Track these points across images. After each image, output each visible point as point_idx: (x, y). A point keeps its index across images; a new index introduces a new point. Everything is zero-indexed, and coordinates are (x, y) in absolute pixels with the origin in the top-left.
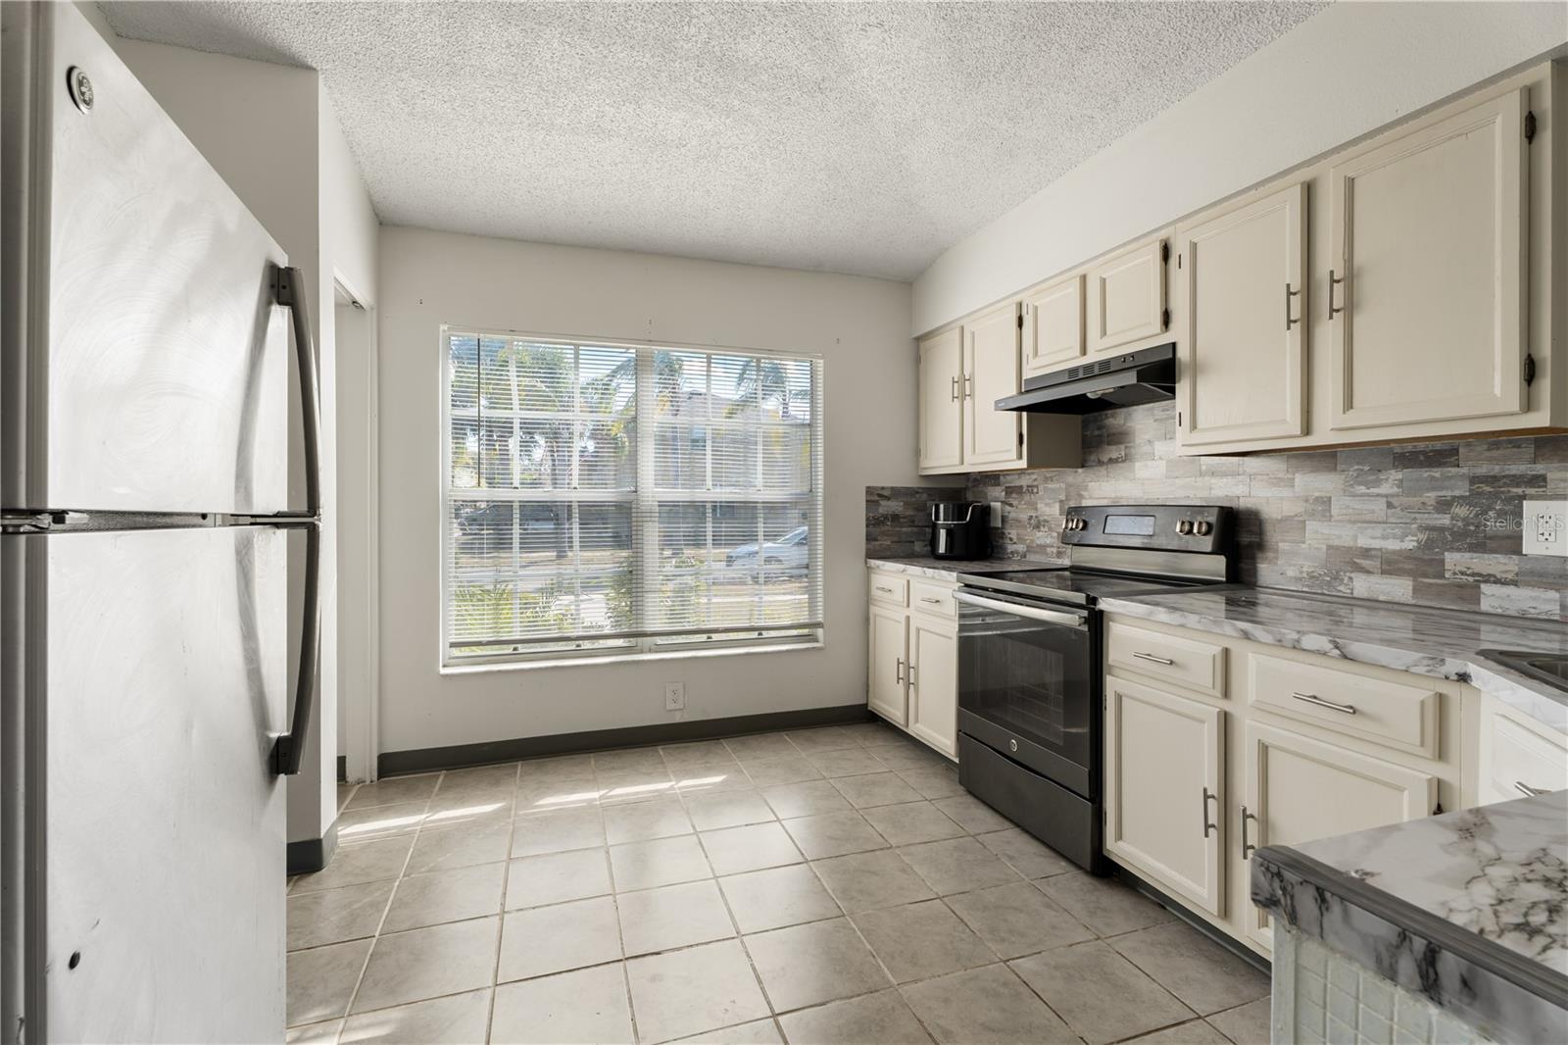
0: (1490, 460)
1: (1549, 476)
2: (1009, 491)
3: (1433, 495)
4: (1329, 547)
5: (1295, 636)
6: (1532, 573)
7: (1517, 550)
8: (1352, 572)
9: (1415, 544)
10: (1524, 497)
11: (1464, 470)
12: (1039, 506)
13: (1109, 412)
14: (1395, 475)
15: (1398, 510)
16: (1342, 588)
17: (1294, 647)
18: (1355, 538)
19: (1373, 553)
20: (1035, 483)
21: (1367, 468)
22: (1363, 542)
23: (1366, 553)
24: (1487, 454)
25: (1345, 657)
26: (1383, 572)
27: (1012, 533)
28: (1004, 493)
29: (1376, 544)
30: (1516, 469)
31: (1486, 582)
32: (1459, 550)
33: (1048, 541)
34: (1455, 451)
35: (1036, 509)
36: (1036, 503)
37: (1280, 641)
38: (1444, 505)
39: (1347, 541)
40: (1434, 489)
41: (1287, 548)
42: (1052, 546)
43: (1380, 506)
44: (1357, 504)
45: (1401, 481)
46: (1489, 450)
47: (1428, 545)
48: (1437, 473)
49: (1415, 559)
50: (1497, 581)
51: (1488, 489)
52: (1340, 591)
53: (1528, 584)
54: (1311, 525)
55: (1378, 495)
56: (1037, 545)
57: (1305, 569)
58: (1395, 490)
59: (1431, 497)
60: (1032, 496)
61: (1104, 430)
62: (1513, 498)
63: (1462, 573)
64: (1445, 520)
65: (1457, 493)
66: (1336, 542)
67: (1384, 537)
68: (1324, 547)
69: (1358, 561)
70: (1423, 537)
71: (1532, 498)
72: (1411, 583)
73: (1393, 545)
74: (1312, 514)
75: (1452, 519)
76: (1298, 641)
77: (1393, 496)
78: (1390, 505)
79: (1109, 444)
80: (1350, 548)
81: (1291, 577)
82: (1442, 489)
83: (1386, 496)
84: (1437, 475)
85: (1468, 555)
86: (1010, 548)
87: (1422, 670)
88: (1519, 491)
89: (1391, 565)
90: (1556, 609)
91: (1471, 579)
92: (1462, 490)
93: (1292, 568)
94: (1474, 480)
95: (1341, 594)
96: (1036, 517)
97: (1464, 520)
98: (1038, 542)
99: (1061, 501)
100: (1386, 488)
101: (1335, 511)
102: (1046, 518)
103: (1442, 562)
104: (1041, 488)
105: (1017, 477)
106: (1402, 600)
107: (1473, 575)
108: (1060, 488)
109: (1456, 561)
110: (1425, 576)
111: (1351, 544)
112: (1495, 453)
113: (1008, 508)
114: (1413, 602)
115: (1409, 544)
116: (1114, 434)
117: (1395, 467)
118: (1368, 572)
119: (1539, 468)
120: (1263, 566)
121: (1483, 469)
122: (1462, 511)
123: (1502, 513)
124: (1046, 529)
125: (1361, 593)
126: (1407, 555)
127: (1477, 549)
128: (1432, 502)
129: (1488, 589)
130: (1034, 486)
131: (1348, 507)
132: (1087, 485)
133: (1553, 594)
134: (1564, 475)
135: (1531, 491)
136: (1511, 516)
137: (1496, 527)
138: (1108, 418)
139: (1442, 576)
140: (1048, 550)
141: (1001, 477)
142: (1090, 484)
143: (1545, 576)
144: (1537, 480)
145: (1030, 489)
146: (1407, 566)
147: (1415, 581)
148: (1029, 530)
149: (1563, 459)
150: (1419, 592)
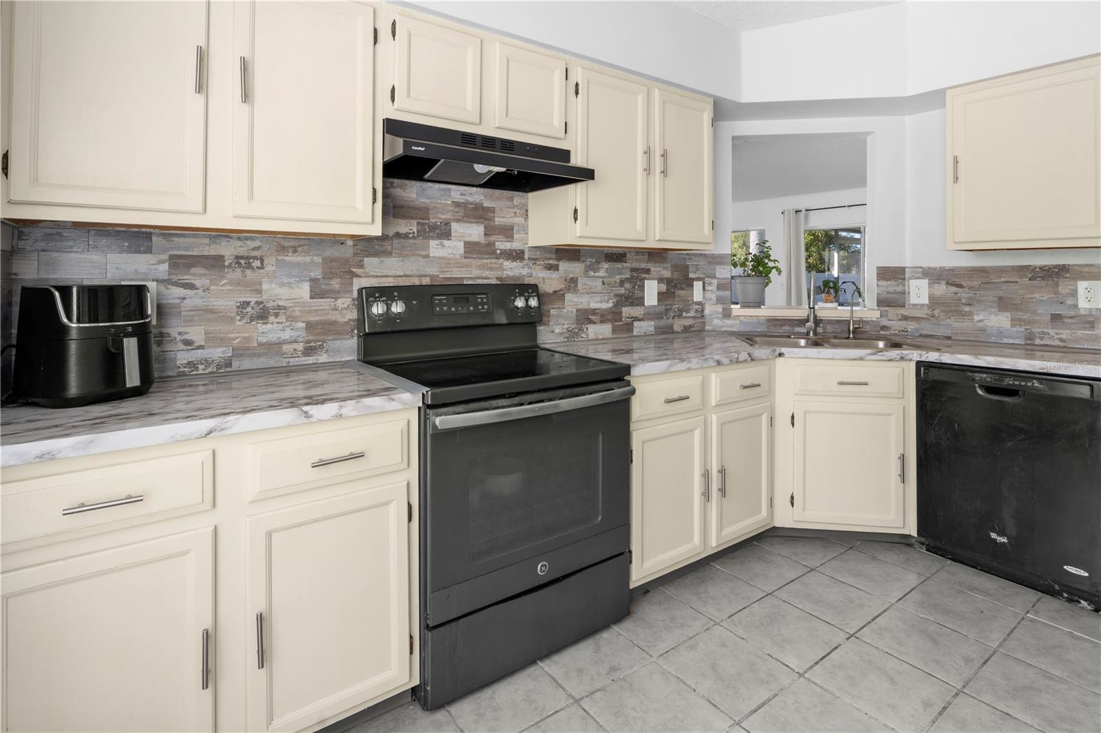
0: (636, 260)
1: (652, 269)
2: (178, 263)
3: (618, 277)
4: (578, 310)
5: (736, 356)
6: (647, 314)
7: (643, 305)
8: (588, 324)
9: (612, 304)
10: (644, 279)
11: (628, 265)
12: (265, 286)
14: (606, 265)
15: (606, 286)
16: (583, 335)
17: (736, 362)
18: (589, 304)
19: (597, 311)
20: (257, 253)
21: (594, 261)
22: (593, 305)
23: (594, 311)
24: (635, 257)
25: (752, 360)
26: (602, 322)
28: (166, 266)
29: (598, 306)
30: (643, 265)
31: (635, 320)
32: (627, 306)
33: (286, 335)
34: (624, 255)
35: (259, 292)
36: (261, 284)
37: (731, 361)
38: (622, 283)
39: (584, 306)
40: (619, 274)
41: (555, 313)
42: (296, 341)
43: (599, 283)
44: (590, 282)
45: (608, 269)
46: (636, 255)
47: (616, 305)
48: (619, 265)
49: (612, 312)
50: (639, 320)
51: (635, 274)
52: (582, 337)
53: (648, 319)
54: (568, 297)
55: (599, 277)
56: (261, 345)
57: (565, 326)
58: (606, 274)
59: (618, 278)
60: (248, 272)
61: (389, 200)
62: (642, 279)
63: (628, 317)
64: (622, 291)
65: (626, 277)
66: (580, 307)
67: (601, 302)
68: (575, 310)
69: (590, 317)
70: (615, 300)
71: (648, 279)
72: (611, 326)
73: (605, 306)
74: (568, 289)
75: (625, 290)
76: (738, 358)
77: (604, 277)
78: (603, 283)
79: (394, 216)
80: (586, 310)
81: (557, 333)
82: (622, 274)
83: (601, 277)
84: (620, 266)
85: (630, 308)
86: (182, 357)
88: (643, 276)
89: (604, 317)
90: (653, 329)
91: (630, 320)
92: (627, 276)
93: (559, 327)
94: (632, 270)
95: (583, 339)
96: (258, 303)
97: (629, 290)
98: (263, 340)
99: (313, 280)
100: (602, 273)
101: (580, 286)
102: (281, 303)
103: (621, 312)
104: (270, 262)
105: (207, 241)
106: (608, 336)
107: (632, 317)
108: (312, 263)
109: (627, 311)
110: (616, 321)
111: (587, 307)
112: (637, 257)
113: (177, 292)
114: (612, 336)
115: (610, 305)
116: (402, 207)
117: (605, 261)
118: (595, 323)
119: (649, 266)
120: (541, 328)
121: (634, 265)
122: (627, 285)
123: (639, 286)
124: (282, 319)
125: (591, 336)
126: (610, 311)
127: (632, 304)
128: (618, 281)
129: (636, 324)
130: (255, 258)
131: (586, 284)
132: (361, 261)
133: (653, 323)
134: (655, 269)
135: (647, 276)
136: (642, 288)
137: (637, 293)
138: (393, 187)
139: (621, 320)
140: (285, 348)
141: (154, 239)
142: (365, 259)
143: (650, 315)
144: (648, 271)
145: (242, 262)
146: (610, 317)
147: (613, 325)
148: (238, 323)
149: (655, 262)
150: (614, 330)
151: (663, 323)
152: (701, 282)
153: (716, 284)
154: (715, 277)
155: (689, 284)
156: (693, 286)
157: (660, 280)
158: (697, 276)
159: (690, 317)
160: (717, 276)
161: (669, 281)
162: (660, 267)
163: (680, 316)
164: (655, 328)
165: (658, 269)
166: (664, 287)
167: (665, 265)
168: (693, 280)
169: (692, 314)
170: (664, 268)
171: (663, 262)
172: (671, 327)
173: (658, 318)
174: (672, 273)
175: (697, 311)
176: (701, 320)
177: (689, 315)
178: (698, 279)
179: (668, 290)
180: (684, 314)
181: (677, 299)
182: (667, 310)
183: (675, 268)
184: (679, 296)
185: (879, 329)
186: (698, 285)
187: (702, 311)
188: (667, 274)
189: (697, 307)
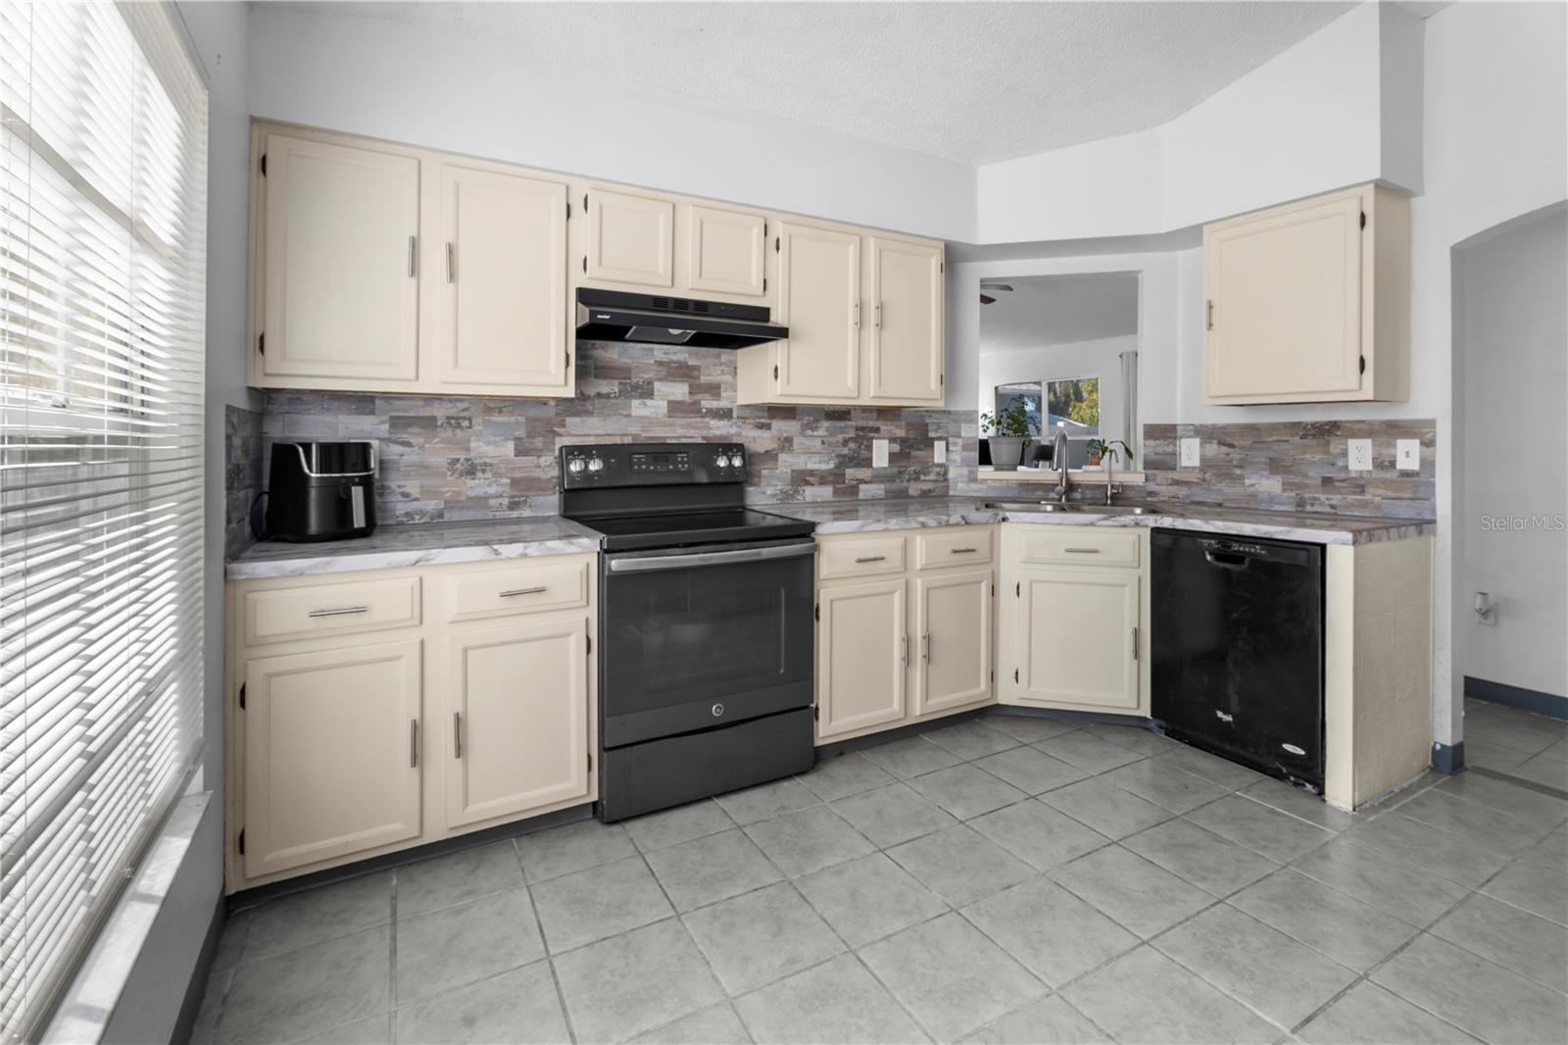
0: (863, 418)
1: (881, 428)
2: (398, 423)
3: (841, 436)
4: (793, 471)
6: (876, 476)
7: (871, 466)
8: (804, 486)
9: (834, 465)
10: (872, 438)
11: (853, 423)
12: (473, 445)
13: (597, 342)
14: (826, 424)
15: (826, 446)
16: (799, 497)
17: (946, 525)
18: (806, 464)
19: (815, 472)
20: (466, 414)
21: (812, 419)
22: (810, 466)
23: (812, 473)
24: (861, 416)
25: (967, 523)
26: (821, 484)
27: (395, 482)
28: (386, 427)
29: (816, 467)
30: (871, 424)
31: (861, 483)
32: (851, 467)
33: (493, 490)
34: (849, 412)
35: (468, 449)
36: (469, 442)
38: (845, 443)
39: (801, 467)
40: (841, 433)
41: (767, 473)
42: (501, 496)
43: (818, 443)
44: (807, 442)
45: (828, 428)
46: (862, 413)
47: (838, 466)
48: (842, 424)
49: (834, 474)
50: (865, 482)
51: (862, 434)
52: (798, 499)
53: (877, 482)
54: (782, 457)
55: (817, 436)
56: (469, 498)
57: (778, 488)
58: (826, 433)
59: (840, 437)
60: (458, 431)
61: (590, 362)
62: (869, 439)
63: (853, 480)
64: (846, 451)
65: (850, 436)
66: (796, 468)
67: (820, 463)
68: (789, 471)
69: (807, 478)
70: (837, 461)
71: (877, 439)
72: (831, 488)
73: (824, 467)
74: (782, 449)
75: (850, 450)
76: (948, 521)
77: (825, 436)
78: (823, 443)
79: (596, 377)
80: (803, 471)
81: (770, 495)
82: (845, 433)
83: (821, 437)
85: (854, 469)
86: (401, 508)
87: (991, 521)
88: (872, 435)
89: (823, 479)
90: (883, 492)
91: (856, 482)
92: (852, 434)
93: (771, 488)
94: (858, 429)
95: (799, 501)
96: (467, 460)
97: (853, 450)
98: (471, 493)
99: (517, 439)
100: (821, 432)
101: (795, 446)
102: (488, 460)
103: (844, 474)
104: (478, 421)
105: (422, 403)
106: (828, 499)
107: (858, 480)
108: (517, 422)
109: (851, 473)
110: (838, 483)
111: (804, 468)
112: (865, 415)
113: (396, 449)
114: (833, 499)
115: (831, 465)
116: (603, 367)
117: (826, 419)
118: (813, 485)
119: (878, 424)
120: (750, 488)
121: (860, 423)
122: (852, 445)
123: (866, 446)
124: (488, 475)
125: (809, 499)
126: (831, 472)
127: (858, 465)
128: (841, 440)
129: (862, 487)
130: (464, 418)
131: (802, 444)
132: (563, 421)
133: (883, 486)
134: (885, 427)
135: (876, 435)
136: (870, 448)
137: (864, 453)
138: (595, 349)
139: (844, 483)
140: (492, 502)
141: (377, 401)
142: (567, 419)
143: (879, 477)
144: (877, 430)
145: (453, 422)
146: (831, 479)
147: (834, 487)
148: (449, 478)
149: (886, 420)
150: (836, 493)
151: (894, 486)
152: (944, 442)
153: (961, 444)
154: (960, 437)
155: (929, 444)
156: (933, 446)
157: (892, 440)
158: (939, 435)
159: (929, 481)
160: (963, 435)
161: (903, 441)
162: (892, 425)
163: (917, 479)
164: (886, 492)
165: (889, 428)
166: (896, 448)
167: (899, 423)
168: (933, 439)
169: (932, 477)
170: (897, 427)
171: (896, 420)
172: (906, 490)
173: (889, 481)
174: (907, 432)
175: (938, 474)
176: (942, 484)
177: (927, 478)
178: (940, 439)
179: (901, 450)
180: (922, 477)
181: (913, 460)
182: (900, 472)
183: (910, 426)
184: (915, 457)
185: (1145, 495)
186: (939, 446)
187: (946, 473)
188: (901, 433)
189: (938, 469)
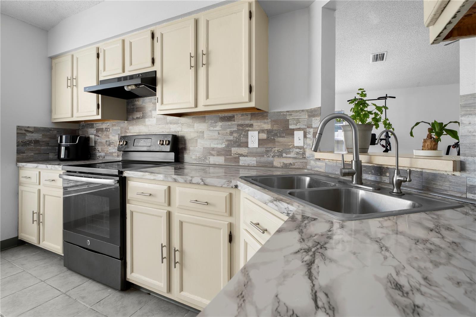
0: (242, 119)
1: (254, 124)
2: (98, 130)
3: (229, 130)
4: (204, 148)
5: (190, 179)
6: (250, 153)
7: (247, 147)
8: (210, 156)
9: (225, 146)
10: (248, 130)
11: (236, 122)
12: (110, 136)
13: (137, 99)
14: (220, 124)
15: (221, 135)
16: (207, 161)
17: (190, 183)
18: (210, 144)
19: (215, 149)
20: (108, 127)
21: (213, 121)
22: (213, 146)
23: (213, 149)
24: (241, 118)
25: (205, 184)
26: (218, 155)
27: (99, 148)
28: (95, 131)
29: (216, 146)
30: (247, 122)
31: (241, 156)
32: (235, 147)
33: (114, 151)
35: (109, 138)
36: (109, 135)
37: (186, 181)
38: (231, 133)
39: (208, 146)
40: (229, 128)
41: (192, 149)
42: (115, 153)
43: (216, 134)
44: (211, 133)
45: (221, 126)
46: (241, 116)
47: (228, 146)
48: (230, 123)
49: (225, 150)
50: (243, 156)
51: (241, 128)
52: (206, 162)
53: (250, 156)
54: (199, 141)
55: (216, 130)
56: (109, 153)
57: (197, 156)
58: (220, 129)
59: (228, 131)
60: (107, 132)
61: (135, 106)
62: (246, 131)
63: (236, 154)
65: (234, 129)
66: (205, 146)
67: (217, 144)
68: (202, 148)
69: (211, 152)
70: (227, 143)
71: (251, 131)
72: (224, 158)
73: (220, 146)
74: (199, 137)
75: (233, 137)
78: (219, 134)
79: (136, 112)
80: (209, 148)
81: (193, 159)
82: (231, 128)
83: (218, 131)
84: (230, 124)
85: (237, 148)
86: (98, 154)
87: (225, 186)
88: (247, 129)
89: (219, 153)
90: (255, 162)
91: (237, 155)
92: (235, 129)
93: (194, 156)
94: (238, 125)
95: (207, 163)
96: (109, 141)
97: (236, 137)
98: (110, 151)
99: (119, 134)
100: (218, 128)
101: (205, 136)
102: (112, 141)
103: (231, 151)
104: (111, 129)
105: (101, 124)
106: (222, 164)
107: (238, 154)
108: (118, 129)
109: (235, 150)
110: (227, 156)
111: (209, 147)
112: (243, 117)
113: (97, 138)
114: (224, 164)
115: (223, 146)
116: (138, 108)
117: (220, 121)
118: (214, 155)
119: (252, 122)
120: (186, 155)
121: (240, 122)
122: (235, 135)
123: (244, 135)
124: (113, 146)
125: (212, 162)
126: (223, 149)
127: (239, 146)
128: (229, 132)
129: (241, 158)
130: (108, 128)
131: (208, 134)
132: (128, 128)
133: (255, 159)
134: (258, 124)
135: (250, 129)
136: (247, 136)
137: (243, 139)
138: (136, 101)
139: (231, 155)
140: (114, 154)
141: (94, 125)
142: (129, 127)
143: (252, 154)
144: (251, 125)
145: (106, 129)
146: (223, 153)
147: (225, 157)
148: (106, 146)
149: (257, 119)
150: (226, 160)
151: (264, 159)
152: (302, 132)
153: (312, 133)
154: (312, 127)
155: (291, 133)
156: (293, 134)
157: (261, 131)
158: (298, 127)
159: (290, 157)
160: (313, 126)
161: (269, 132)
162: (261, 122)
163: (280, 155)
164: (257, 162)
165: (259, 124)
166: (264, 136)
167: (266, 121)
168: (293, 130)
169: (292, 155)
170: (265, 123)
171: (264, 119)
172: (272, 163)
173: (259, 156)
174: (272, 126)
175: (298, 153)
176: (301, 161)
177: (288, 155)
178: (299, 129)
179: (268, 137)
180: (284, 155)
181: (277, 144)
182: (267, 151)
183: (274, 122)
184: (278, 142)
186: (299, 135)
187: (304, 153)
188: (267, 126)
189: (298, 150)
